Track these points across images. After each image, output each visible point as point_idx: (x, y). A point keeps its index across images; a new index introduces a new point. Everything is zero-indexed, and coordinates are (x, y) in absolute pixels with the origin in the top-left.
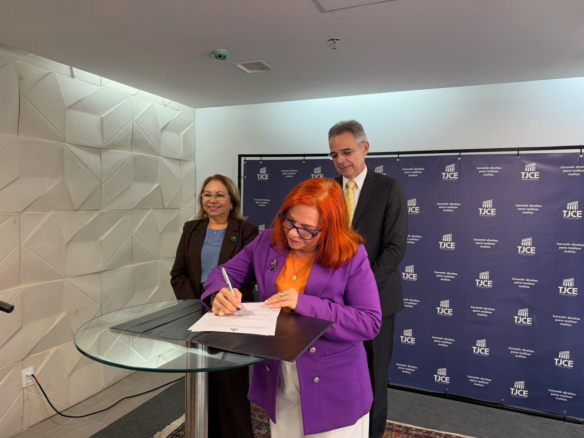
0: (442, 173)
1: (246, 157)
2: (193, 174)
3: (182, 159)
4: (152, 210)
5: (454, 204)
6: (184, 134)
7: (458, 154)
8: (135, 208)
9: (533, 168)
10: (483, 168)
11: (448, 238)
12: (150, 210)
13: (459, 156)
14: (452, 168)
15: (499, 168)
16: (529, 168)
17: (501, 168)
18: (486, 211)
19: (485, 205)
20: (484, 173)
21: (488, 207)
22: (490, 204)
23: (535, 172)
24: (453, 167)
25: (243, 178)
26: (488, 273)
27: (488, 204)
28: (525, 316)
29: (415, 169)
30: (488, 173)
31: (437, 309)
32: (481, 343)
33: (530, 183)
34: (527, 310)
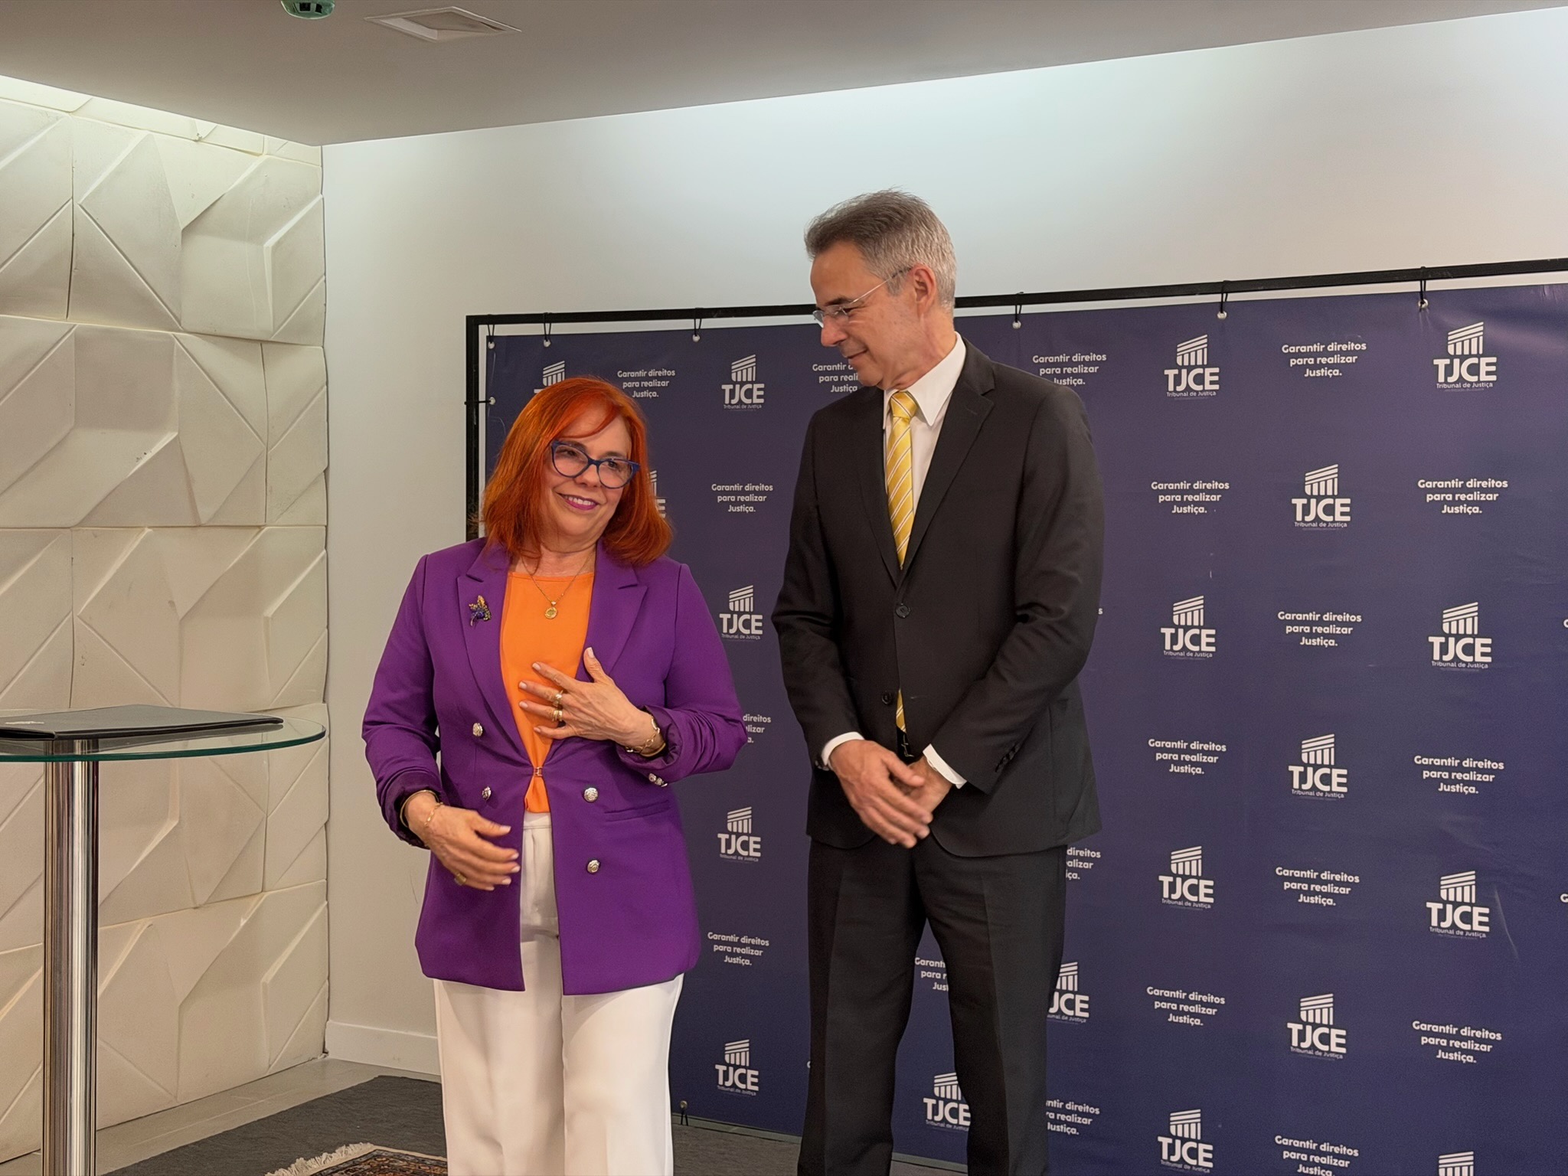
0: (1166, 372)
1: (494, 323)
2: (319, 391)
3: (272, 339)
4: (148, 530)
5: (1209, 486)
6: (279, 243)
7: (1216, 298)
8: (81, 524)
9: (1474, 342)
10: (1304, 349)
11: (1190, 611)
12: (143, 531)
13: (1222, 307)
14: (1200, 353)
15: (1358, 347)
16: (1463, 341)
17: (1364, 347)
18: (1317, 509)
19: (1312, 484)
20: (1307, 366)
21: (1322, 493)
22: (1330, 483)
23: (1483, 355)
24: (1203, 349)
25: (484, 404)
26: (1329, 739)
27: (1323, 480)
28: (1467, 900)
29: (1076, 358)
30: (1321, 366)
31: (1162, 882)
32: (1318, 1008)
33: (1465, 395)
34: (1470, 876)
